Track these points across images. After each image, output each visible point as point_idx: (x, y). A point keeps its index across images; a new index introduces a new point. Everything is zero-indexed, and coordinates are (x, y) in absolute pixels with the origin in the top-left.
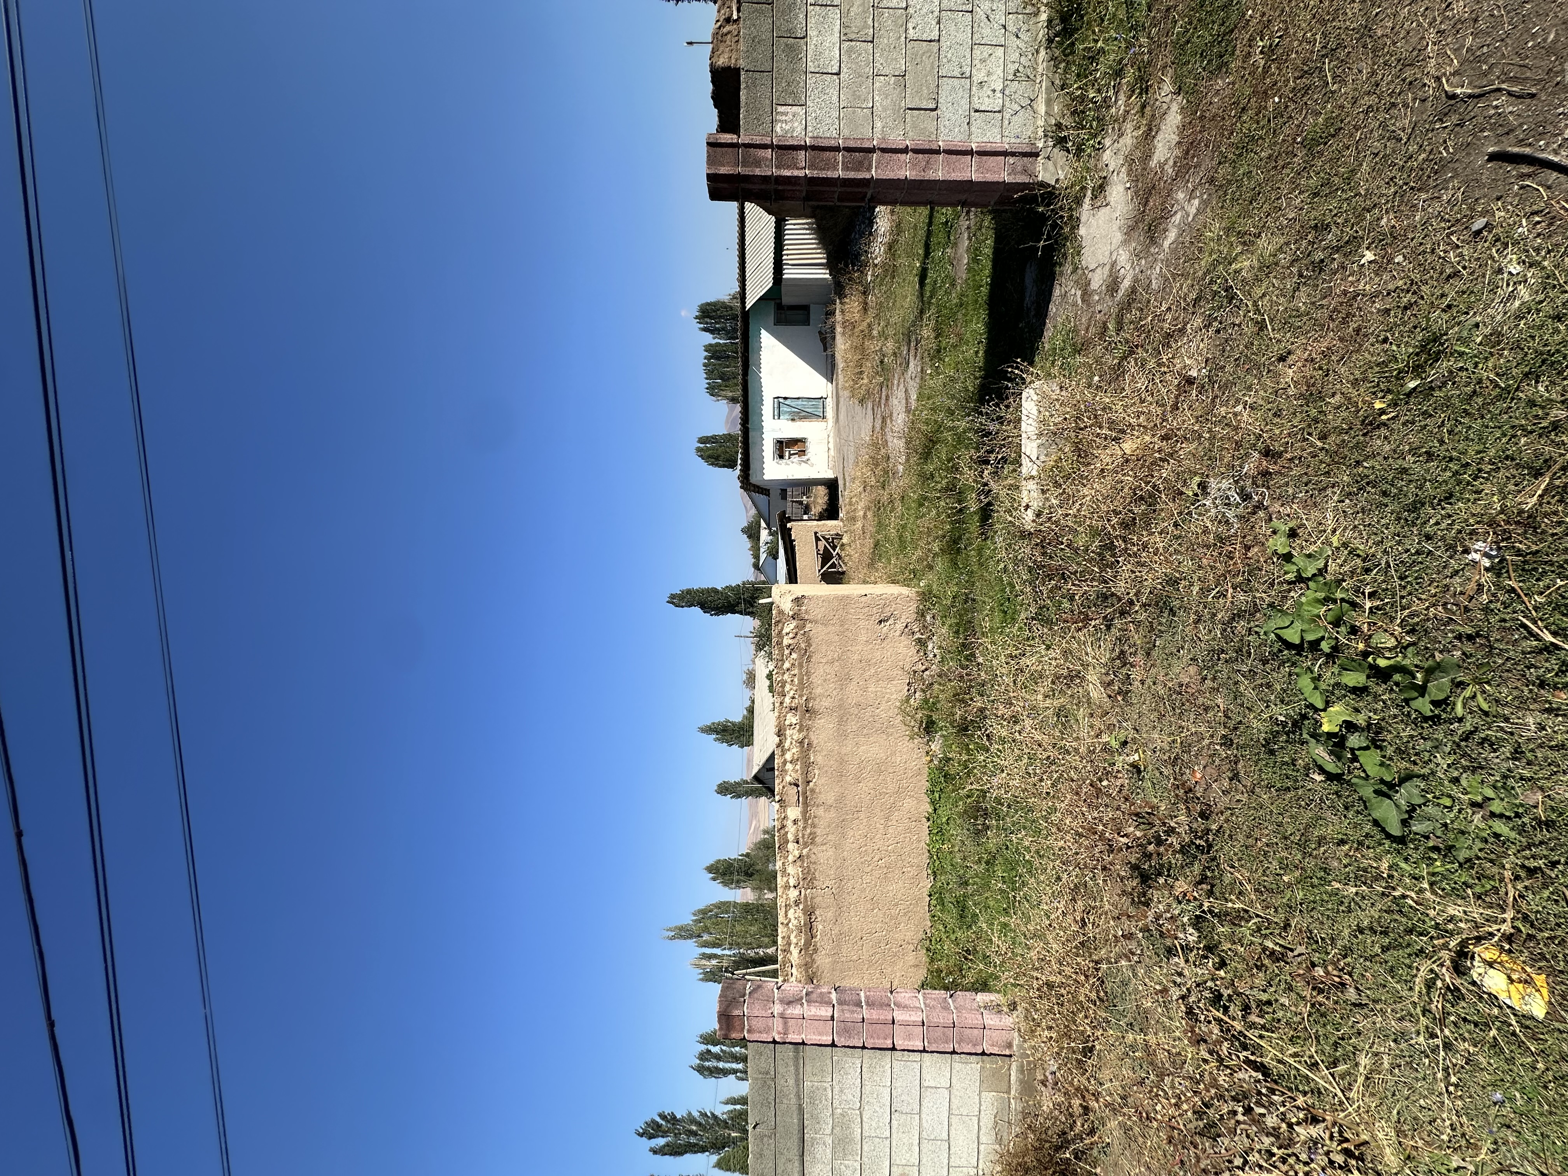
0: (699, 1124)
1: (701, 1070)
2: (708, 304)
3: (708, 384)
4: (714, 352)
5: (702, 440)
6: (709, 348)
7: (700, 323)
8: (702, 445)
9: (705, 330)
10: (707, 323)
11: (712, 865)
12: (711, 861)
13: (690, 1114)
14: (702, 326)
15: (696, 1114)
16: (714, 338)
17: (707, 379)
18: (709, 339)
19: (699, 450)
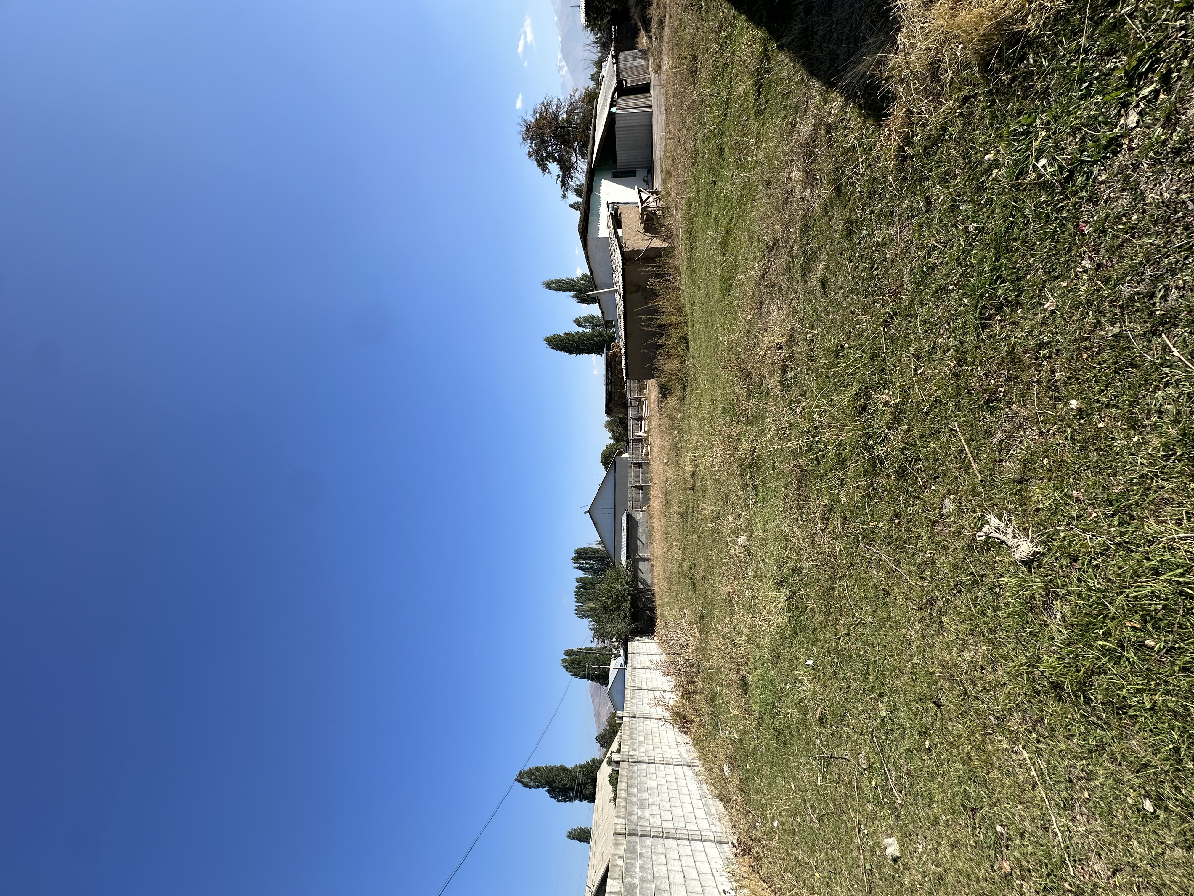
2: (582, 549)
3: (577, 606)
4: (583, 584)
5: (569, 653)
6: (579, 580)
7: (575, 563)
8: (567, 657)
9: (577, 568)
10: (580, 563)
14: (576, 565)
16: (584, 574)
17: (576, 602)
18: (581, 574)
19: (564, 661)
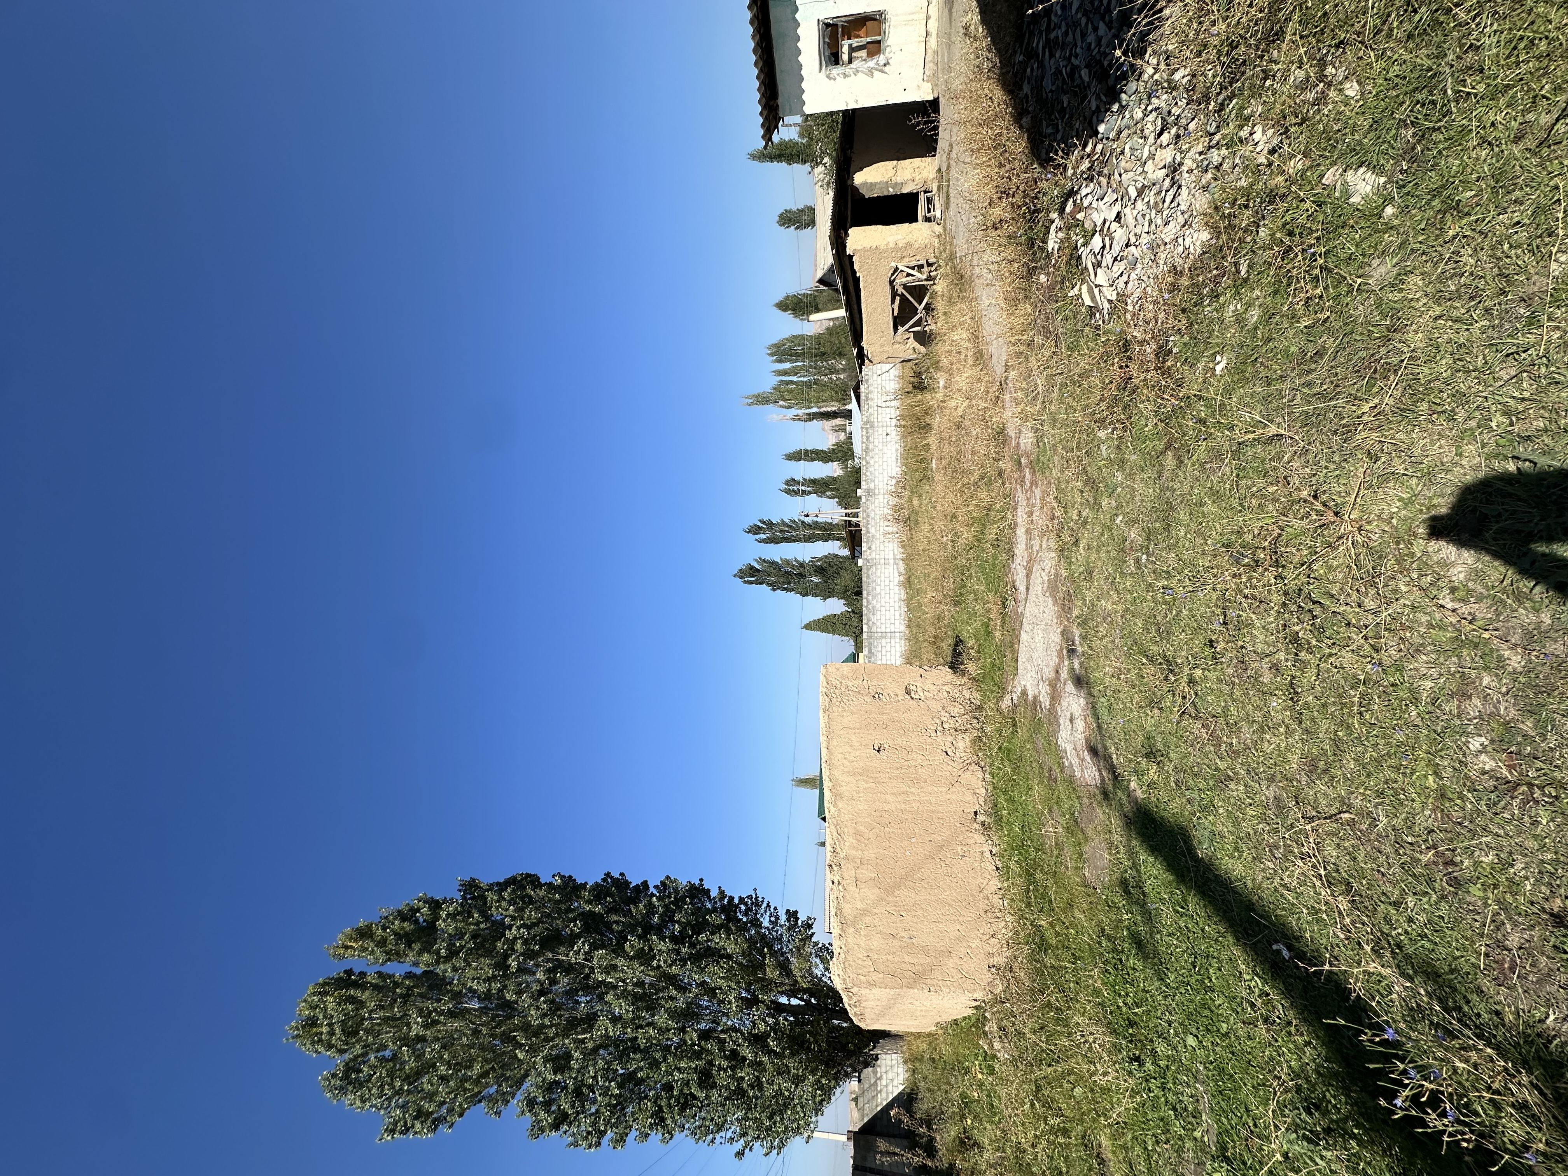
0: (790, 527)
1: (788, 492)
11: (781, 302)
12: (780, 297)
13: (782, 521)
15: (787, 521)
